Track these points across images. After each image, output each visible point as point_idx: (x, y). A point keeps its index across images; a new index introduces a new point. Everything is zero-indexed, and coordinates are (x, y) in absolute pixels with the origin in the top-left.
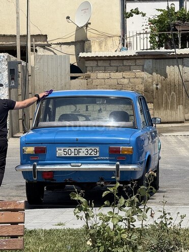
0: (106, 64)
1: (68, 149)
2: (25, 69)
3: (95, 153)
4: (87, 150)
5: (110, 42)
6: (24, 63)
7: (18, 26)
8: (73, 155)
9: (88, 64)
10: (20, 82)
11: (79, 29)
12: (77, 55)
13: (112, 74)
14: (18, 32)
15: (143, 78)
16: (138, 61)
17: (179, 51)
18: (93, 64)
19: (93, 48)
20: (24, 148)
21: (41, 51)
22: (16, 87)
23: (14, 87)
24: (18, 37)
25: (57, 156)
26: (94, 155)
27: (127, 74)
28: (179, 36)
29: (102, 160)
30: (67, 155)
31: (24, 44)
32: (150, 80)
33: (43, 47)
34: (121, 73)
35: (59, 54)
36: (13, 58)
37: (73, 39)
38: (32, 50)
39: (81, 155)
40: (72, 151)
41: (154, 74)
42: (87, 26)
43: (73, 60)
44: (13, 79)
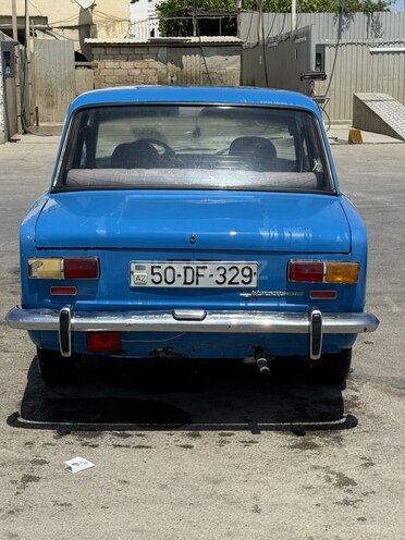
0: (115, 51)
1: (164, 266)
2: (23, 55)
3: (247, 280)
4: (222, 271)
5: (118, 27)
6: (21, 47)
7: (14, 7)
8: (179, 283)
9: (94, 51)
10: (17, 69)
11: (83, 11)
12: (81, 41)
13: (122, 63)
14: (14, 12)
15: (156, 69)
16: (151, 50)
17: (194, 39)
18: (101, 51)
19: (99, 34)
20: (31, 262)
21: (40, 35)
22: (12, 75)
23: (9, 76)
24: (14, 20)
25: (133, 285)
26: (241, 285)
27: (138, 64)
28: (194, 23)
29: (264, 298)
30: (163, 285)
31: (21, 26)
32: (164, 71)
33: (43, 30)
34: (131, 63)
35: (61, 39)
36: (8, 39)
37: (76, 23)
38: (31, 34)
39: (204, 283)
40: (177, 273)
41: (169, 64)
42: (92, 7)
43: (77, 47)
44: (8, 65)
